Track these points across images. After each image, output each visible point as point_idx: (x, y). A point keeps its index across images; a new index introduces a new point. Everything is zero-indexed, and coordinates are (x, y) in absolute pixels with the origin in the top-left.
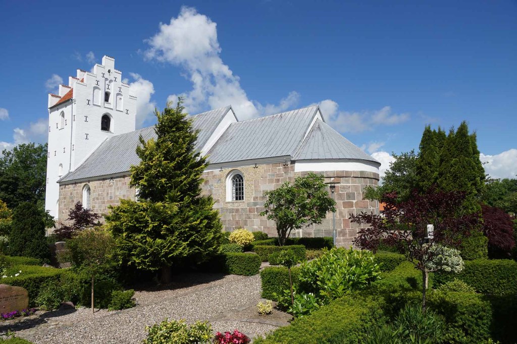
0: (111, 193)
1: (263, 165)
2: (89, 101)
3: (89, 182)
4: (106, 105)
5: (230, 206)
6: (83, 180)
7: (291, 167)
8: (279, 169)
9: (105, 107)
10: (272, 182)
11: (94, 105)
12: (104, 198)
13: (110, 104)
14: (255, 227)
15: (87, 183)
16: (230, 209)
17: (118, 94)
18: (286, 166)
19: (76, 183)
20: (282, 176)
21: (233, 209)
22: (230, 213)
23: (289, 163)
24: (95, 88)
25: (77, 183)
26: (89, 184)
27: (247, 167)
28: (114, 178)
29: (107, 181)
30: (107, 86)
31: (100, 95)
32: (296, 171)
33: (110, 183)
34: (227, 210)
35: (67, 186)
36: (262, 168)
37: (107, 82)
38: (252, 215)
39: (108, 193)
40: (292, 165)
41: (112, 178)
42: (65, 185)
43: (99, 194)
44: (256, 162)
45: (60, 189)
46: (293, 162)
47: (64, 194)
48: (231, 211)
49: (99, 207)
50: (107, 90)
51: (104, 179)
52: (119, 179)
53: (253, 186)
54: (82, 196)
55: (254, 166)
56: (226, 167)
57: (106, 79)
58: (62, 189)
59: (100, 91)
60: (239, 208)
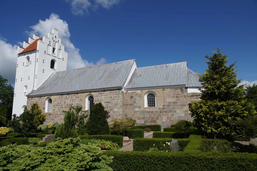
0: (67, 102)
1: (168, 89)
2: (45, 51)
3: (51, 96)
4: (53, 55)
5: (147, 110)
6: (46, 95)
7: (185, 90)
8: (178, 92)
9: (53, 56)
10: (174, 98)
11: (48, 54)
12: (62, 105)
13: (55, 54)
14: (164, 120)
15: (50, 97)
16: (147, 111)
17: (59, 49)
18: (182, 90)
19: (40, 97)
20: (180, 94)
21: (150, 111)
22: (148, 113)
23: (184, 88)
24: (49, 45)
25: (42, 96)
26: (51, 97)
27: (158, 90)
28: (70, 94)
29: (65, 95)
30: (54, 45)
31: (51, 49)
32: (188, 92)
33: (67, 97)
34: (146, 111)
35: (33, 98)
36: (167, 91)
37: (54, 42)
38: (161, 114)
39: (65, 103)
40: (186, 89)
41: (68, 94)
42: (32, 97)
43: (58, 103)
44: (164, 87)
45: (28, 100)
46: (186, 88)
47: (31, 103)
48: (148, 112)
49: (58, 110)
50: (54, 47)
51: (62, 95)
52: (74, 95)
53: (162, 100)
54: (45, 104)
55: (163, 89)
56: (144, 89)
57: (54, 41)
58: (29, 100)
59: (51, 47)
60: (154, 110)
